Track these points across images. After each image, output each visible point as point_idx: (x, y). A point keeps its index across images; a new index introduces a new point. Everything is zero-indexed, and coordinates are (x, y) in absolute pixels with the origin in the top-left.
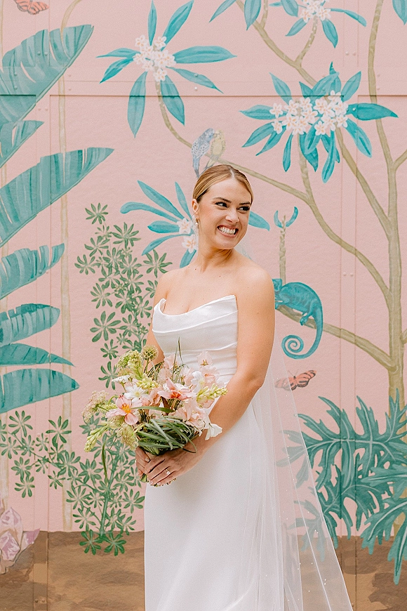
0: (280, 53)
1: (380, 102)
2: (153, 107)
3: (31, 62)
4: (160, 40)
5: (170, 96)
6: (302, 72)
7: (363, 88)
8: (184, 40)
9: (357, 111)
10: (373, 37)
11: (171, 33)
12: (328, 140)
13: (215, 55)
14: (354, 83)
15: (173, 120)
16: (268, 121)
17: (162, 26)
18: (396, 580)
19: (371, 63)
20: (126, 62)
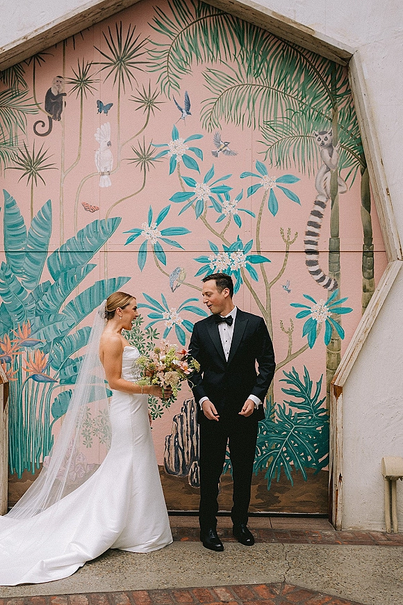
0: (213, 231)
1: (262, 254)
2: (150, 257)
3: (91, 236)
4: (154, 224)
5: (158, 251)
6: (223, 240)
7: (254, 248)
8: (165, 225)
9: (250, 259)
10: (259, 223)
11: (159, 221)
12: (236, 273)
13: (181, 231)
14: (249, 245)
15: (160, 263)
16: (207, 264)
17: (155, 218)
18: (269, 488)
19: (258, 236)
20: (137, 235)
